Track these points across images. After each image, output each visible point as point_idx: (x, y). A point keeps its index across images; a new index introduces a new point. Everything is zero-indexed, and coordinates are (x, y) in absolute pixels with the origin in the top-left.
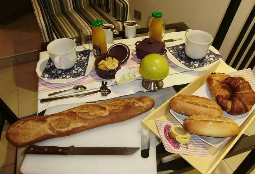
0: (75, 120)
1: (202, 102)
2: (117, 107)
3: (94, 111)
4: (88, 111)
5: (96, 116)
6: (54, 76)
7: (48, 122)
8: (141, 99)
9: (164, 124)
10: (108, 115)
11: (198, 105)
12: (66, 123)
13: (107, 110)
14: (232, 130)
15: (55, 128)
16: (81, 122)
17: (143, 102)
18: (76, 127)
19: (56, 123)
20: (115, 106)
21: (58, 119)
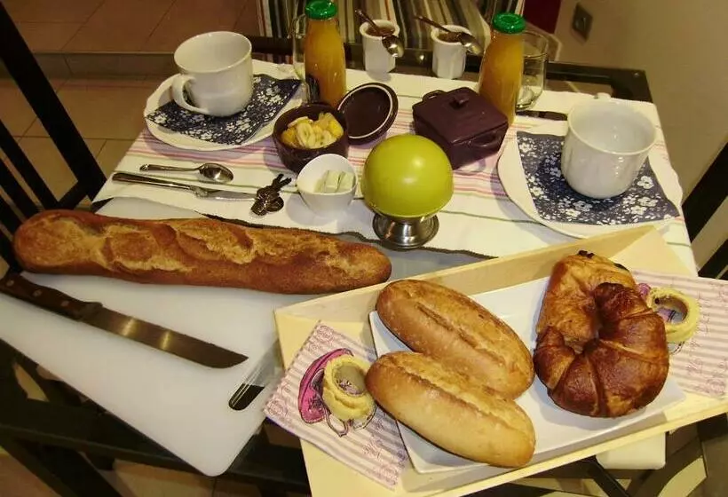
0: (165, 250)
1: (467, 325)
2: (281, 251)
3: (221, 242)
4: (205, 238)
5: (218, 258)
6: (178, 124)
7: (107, 235)
8: (351, 251)
9: (339, 343)
10: (248, 264)
11: (448, 328)
12: (145, 250)
13: (253, 251)
14: (490, 445)
15: (115, 253)
16: (178, 260)
17: (352, 261)
18: (162, 267)
19: (123, 242)
20: (278, 246)
21: (131, 234)
